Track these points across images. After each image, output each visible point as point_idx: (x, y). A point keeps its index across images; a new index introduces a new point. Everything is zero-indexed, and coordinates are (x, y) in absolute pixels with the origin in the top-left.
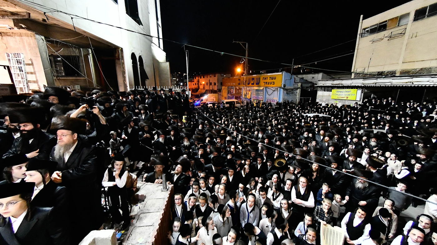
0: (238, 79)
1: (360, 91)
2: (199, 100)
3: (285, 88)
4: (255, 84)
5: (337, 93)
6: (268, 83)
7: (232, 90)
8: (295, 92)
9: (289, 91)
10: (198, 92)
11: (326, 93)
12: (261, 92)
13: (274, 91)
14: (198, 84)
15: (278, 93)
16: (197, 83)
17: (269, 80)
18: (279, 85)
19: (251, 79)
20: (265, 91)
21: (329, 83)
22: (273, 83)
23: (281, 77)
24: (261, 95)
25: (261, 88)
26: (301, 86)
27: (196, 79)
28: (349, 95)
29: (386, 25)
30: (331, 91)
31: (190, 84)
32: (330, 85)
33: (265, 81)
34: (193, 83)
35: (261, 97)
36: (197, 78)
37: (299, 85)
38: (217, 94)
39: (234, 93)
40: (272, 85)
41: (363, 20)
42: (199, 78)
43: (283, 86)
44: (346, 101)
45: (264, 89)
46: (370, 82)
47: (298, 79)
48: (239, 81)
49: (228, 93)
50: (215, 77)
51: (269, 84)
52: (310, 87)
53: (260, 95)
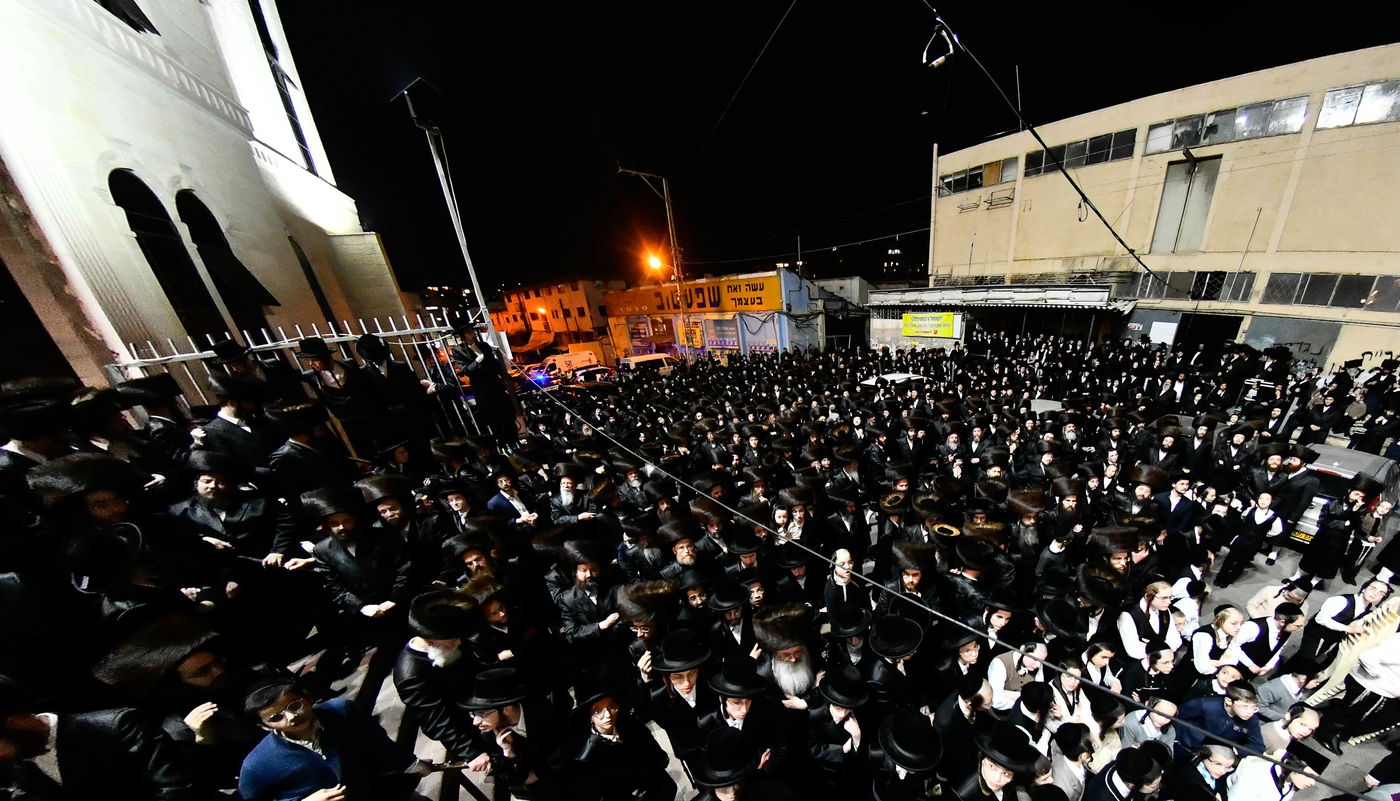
0: (653, 293)
1: (958, 318)
2: (542, 367)
3: (792, 313)
4: (708, 304)
5: (915, 323)
6: (744, 302)
7: (642, 326)
8: (814, 321)
9: (801, 322)
10: (529, 344)
11: (890, 323)
12: (729, 327)
13: (764, 322)
14: (523, 317)
15: (777, 327)
16: (518, 314)
17: (744, 294)
18: (776, 306)
19: (693, 292)
20: (742, 326)
21: (894, 299)
22: (759, 301)
23: (776, 283)
24: (733, 336)
25: (729, 316)
26: (824, 307)
27: (510, 301)
28: (939, 326)
29: (980, 175)
30: (901, 318)
31: (496, 321)
32: (897, 303)
33: (737, 295)
34: (505, 316)
35: (732, 342)
36: (514, 298)
37: (820, 303)
38: (597, 343)
39: (652, 334)
40: (756, 307)
41: (939, 155)
42: (523, 298)
43: (785, 309)
44: (934, 340)
45: (737, 317)
46: (976, 297)
47: (815, 293)
48: (659, 299)
49: (632, 338)
50: (577, 289)
51: (747, 304)
52: (842, 309)
53: (728, 336)
